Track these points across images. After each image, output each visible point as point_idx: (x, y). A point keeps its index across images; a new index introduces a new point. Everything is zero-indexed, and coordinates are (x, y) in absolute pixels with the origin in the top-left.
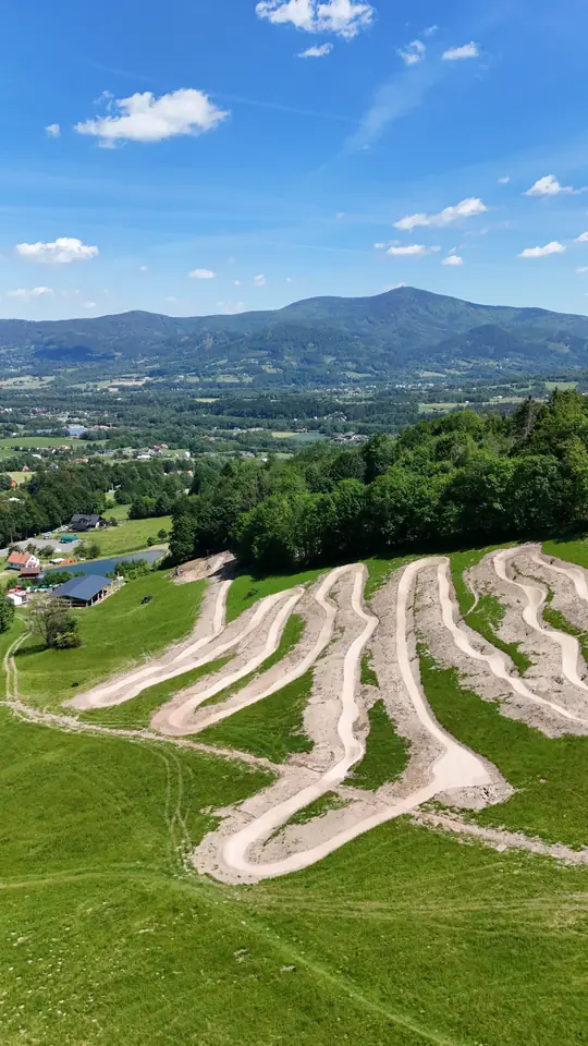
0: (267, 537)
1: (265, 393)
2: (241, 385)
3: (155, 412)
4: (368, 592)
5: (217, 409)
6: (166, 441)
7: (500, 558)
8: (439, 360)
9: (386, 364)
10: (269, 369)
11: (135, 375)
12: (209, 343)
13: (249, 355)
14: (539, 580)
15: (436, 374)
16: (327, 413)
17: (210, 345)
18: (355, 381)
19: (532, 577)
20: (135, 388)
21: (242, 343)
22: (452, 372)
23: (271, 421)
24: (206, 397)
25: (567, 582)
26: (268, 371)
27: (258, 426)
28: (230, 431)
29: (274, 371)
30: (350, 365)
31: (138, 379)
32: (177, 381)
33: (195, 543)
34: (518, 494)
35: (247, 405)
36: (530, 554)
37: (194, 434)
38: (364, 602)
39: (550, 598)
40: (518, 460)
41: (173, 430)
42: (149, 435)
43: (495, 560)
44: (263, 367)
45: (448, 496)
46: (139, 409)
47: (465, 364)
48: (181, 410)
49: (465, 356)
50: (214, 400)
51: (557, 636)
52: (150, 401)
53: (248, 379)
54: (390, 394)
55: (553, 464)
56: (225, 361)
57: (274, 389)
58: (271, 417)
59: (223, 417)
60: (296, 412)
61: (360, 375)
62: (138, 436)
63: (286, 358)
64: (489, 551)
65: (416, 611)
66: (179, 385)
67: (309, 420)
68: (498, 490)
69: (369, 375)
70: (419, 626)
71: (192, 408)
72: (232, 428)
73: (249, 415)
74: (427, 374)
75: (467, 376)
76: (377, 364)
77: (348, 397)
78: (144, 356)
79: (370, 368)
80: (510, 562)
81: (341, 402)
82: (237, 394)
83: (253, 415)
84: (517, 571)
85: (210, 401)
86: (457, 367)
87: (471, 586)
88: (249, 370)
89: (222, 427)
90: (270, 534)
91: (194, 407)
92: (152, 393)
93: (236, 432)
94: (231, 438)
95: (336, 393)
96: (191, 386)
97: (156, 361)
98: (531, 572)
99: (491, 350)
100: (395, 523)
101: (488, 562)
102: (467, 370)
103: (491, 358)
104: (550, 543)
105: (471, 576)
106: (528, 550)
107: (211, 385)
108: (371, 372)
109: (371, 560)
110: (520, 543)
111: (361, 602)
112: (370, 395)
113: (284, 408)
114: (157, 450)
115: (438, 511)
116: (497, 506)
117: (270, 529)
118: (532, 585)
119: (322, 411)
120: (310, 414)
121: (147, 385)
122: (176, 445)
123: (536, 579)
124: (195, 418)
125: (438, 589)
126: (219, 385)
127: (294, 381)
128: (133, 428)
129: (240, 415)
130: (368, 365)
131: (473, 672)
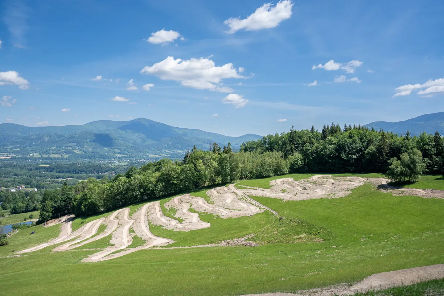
0: (88, 202)
1: (75, 162)
2: (63, 159)
3: (18, 171)
4: (130, 215)
5: (51, 170)
6: (23, 184)
7: (176, 199)
8: (158, 150)
9: (133, 150)
10: (77, 151)
11: (6, 154)
12: (47, 139)
13: (67, 145)
14: (188, 202)
15: (156, 156)
16: (106, 171)
17: (47, 140)
18: (119, 158)
19: (186, 202)
20: (5, 160)
21: (64, 139)
22: (164, 155)
23: (78, 175)
24: (45, 164)
25: (197, 202)
26: (77, 152)
27: (71, 177)
28: (58, 179)
29: (80, 152)
30: (117, 151)
31: (7, 156)
32: (29, 156)
33: (52, 212)
34: (182, 177)
35: (66, 167)
36: (186, 197)
37: (38, 181)
38: (129, 217)
39: (191, 206)
40: (182, 167)
41: (27, 179)
42: (15, 181)
43: (174, 199)
44: (74, 151)
45: (159, 180)
46: (8, 169)
47: (169, 151)
48: (31, 170)
49: (169, 148)
50: (49, 165)
51: (192, 214)
52: (14, 166)
53: (66, 156)
54: (135, 164)
55: (193, 167)
56: (55, 147)
57: (80, 161)
58: (78, 173)
59: (54, 173)
60: (91, 171)
61: (122, 155)
62: (8, 182)
63: (86, 147)
64: (173, 198)
65: (148, 216)
66: (31, 158)
67: (97, 174)
68: (175, 176)
69: (126, 155)
70: (149, 219)
71: (37, 169)
72: (58, 178)
73: (67, 172)
74: (152, 156)
75: (170, 157)
76: (129, 150)
77: (116, 164)
78: (11, 144)
79: (126, 152)
80: (180, 199)
81: (113, 167)
82: (61, 163)
83: (69, 172)
84: (182, 201)
85: (47, 166)
86: (166, 153)
87: (167, 207)
88: (67, 152)
89: (52, 178)
90: (90, 201)
91: (38, 169)
92: (15, 162)
93: (60, 180)
94: (58, 183)
95: (110, 163)
96: (36, 159)
97: (18, 147)
98: (186, 201)
99: (180, 146)
100: (140, 192)
101: (173, 200)
102: (170, 154)
103: (180, 149)
104: (192, 193)
105: (167, 205)
106: (185, 196)
107: (47, 158)
108: (127, 154)
109: (131, 206)
110: (183, 194)
111: (128, 217)
112: (127, 163)
113: (85, 169)
114: (19, 188)
115: (155, 186)
116: (175, 182)
117: (90, 198)
118: (186, 204)
119: (104, 171)
120: (98, 172)
121: (12, 158)
122: (29, 186)
123: (187, 202)
124: (39, 174)
125: (155, 209)
126: (51, 159)
127: (90, 158)
128: (5, 179)
129: (62, 172)
130: (125, 151)
131: (166, 225)
